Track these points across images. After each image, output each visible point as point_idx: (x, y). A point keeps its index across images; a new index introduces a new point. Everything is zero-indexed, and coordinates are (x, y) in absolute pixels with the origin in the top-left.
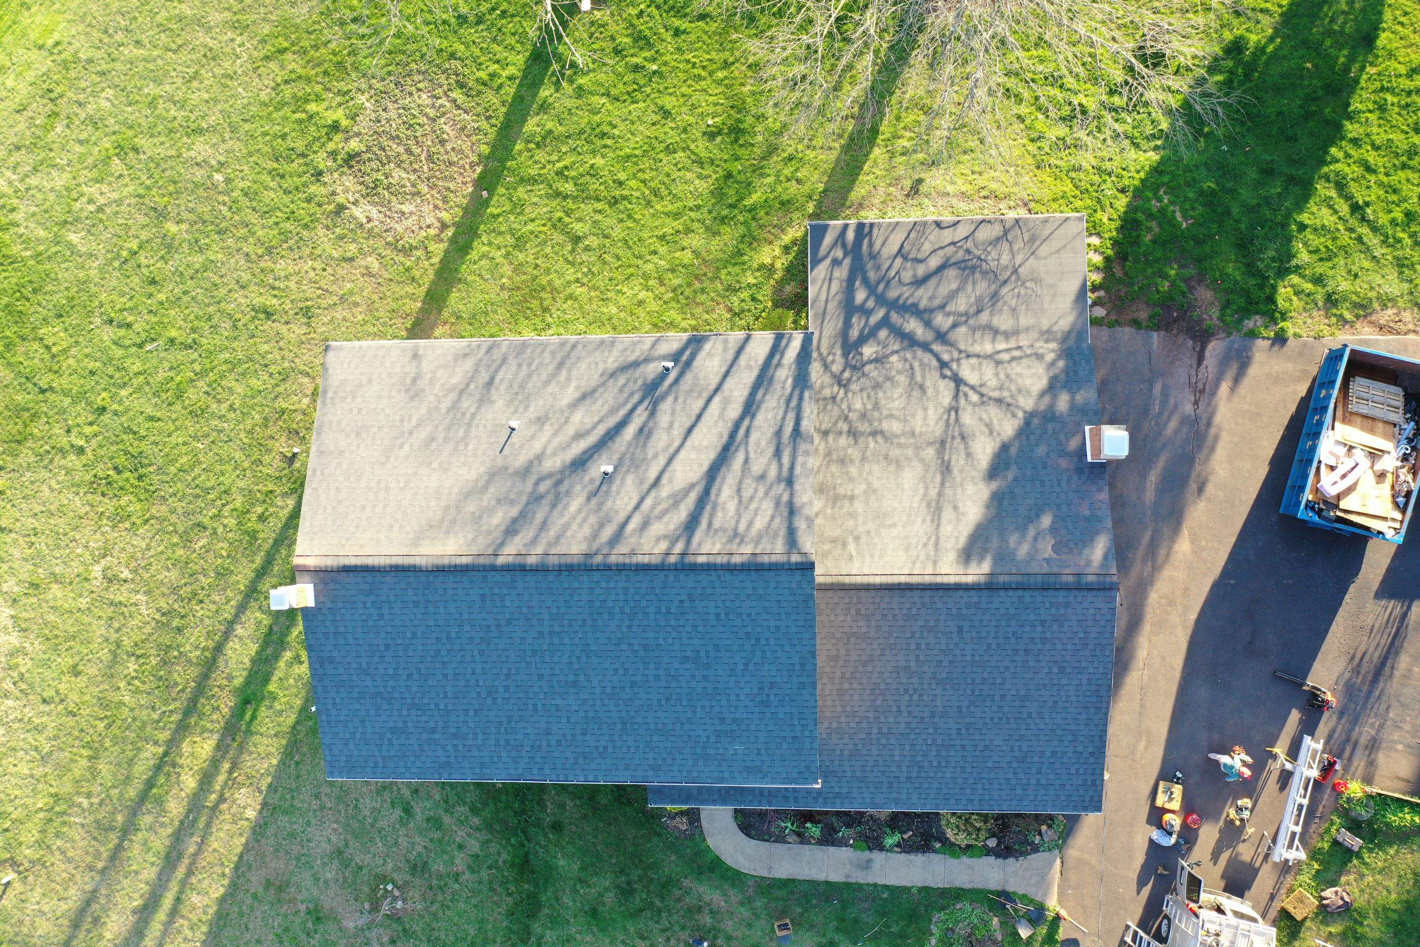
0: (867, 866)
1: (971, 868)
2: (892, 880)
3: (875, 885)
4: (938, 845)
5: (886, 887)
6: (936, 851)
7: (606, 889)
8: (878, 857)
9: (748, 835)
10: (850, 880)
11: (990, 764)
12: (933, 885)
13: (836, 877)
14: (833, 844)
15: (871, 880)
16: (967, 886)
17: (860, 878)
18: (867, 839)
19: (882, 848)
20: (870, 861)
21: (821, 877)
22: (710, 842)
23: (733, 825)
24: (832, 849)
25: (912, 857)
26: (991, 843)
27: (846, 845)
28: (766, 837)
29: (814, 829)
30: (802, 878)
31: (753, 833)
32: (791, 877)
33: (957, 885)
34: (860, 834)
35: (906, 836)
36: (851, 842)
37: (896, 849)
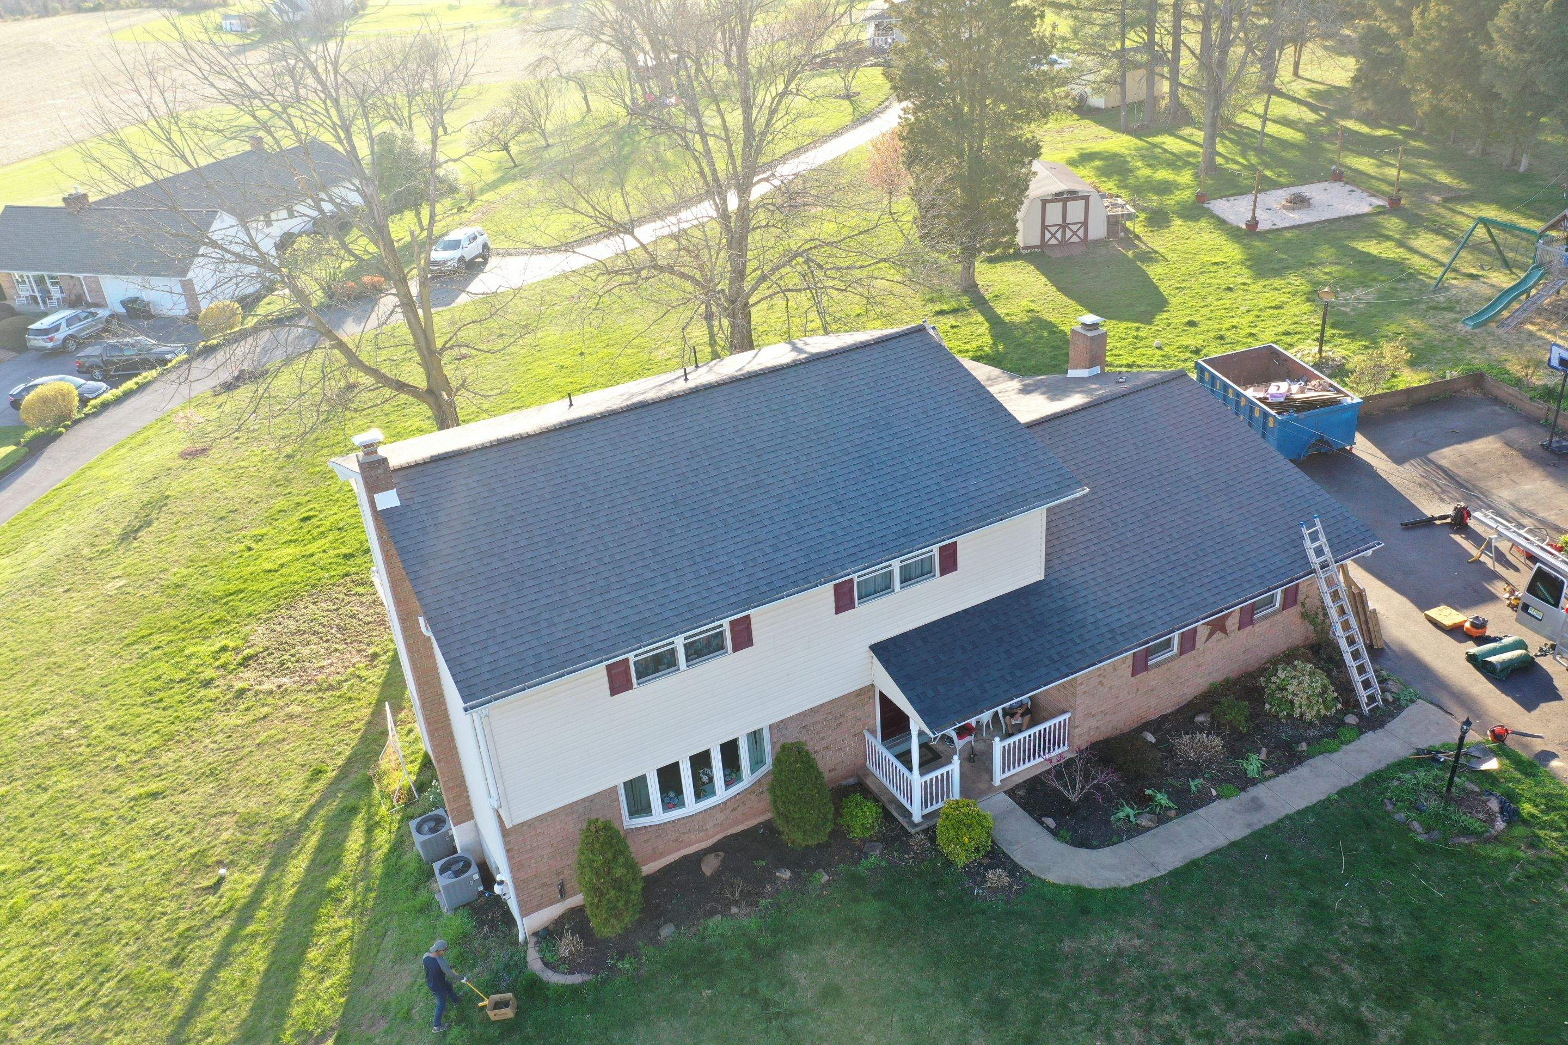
0: (1257, 804)
1: (1362, 750)
2: (1298, 804)
3: (1288, 818)
4: (1304, 746)
5: (1302, 813)
6: (1308, 758)
8: (1260, 792)
9: (1094, 847)
10: (1256, 828)
12: (1346, 785)
13: (1237, 832)
14: (1197, 807)
15: (1274, 814)
17: (1264, 819)
18: (1228, 782)
19: (1254, 782)
20: (1255, 799)
21: (1221, 842)
22: (1051, 878)
23: (1061, 847)
24: (1201, 811)
25: (1293, 773)
26: (1351, 719)
27: (1212, 799)
28: (1115, 839)
29: (1159, 796)
30: (1201, 854)
31: (1095, 843)
32: (1188, 860)
33: (1369, 771)
34: (1215, 781)
35: (1263, 756)
36: (1214, 793)
37: (1267, 773)
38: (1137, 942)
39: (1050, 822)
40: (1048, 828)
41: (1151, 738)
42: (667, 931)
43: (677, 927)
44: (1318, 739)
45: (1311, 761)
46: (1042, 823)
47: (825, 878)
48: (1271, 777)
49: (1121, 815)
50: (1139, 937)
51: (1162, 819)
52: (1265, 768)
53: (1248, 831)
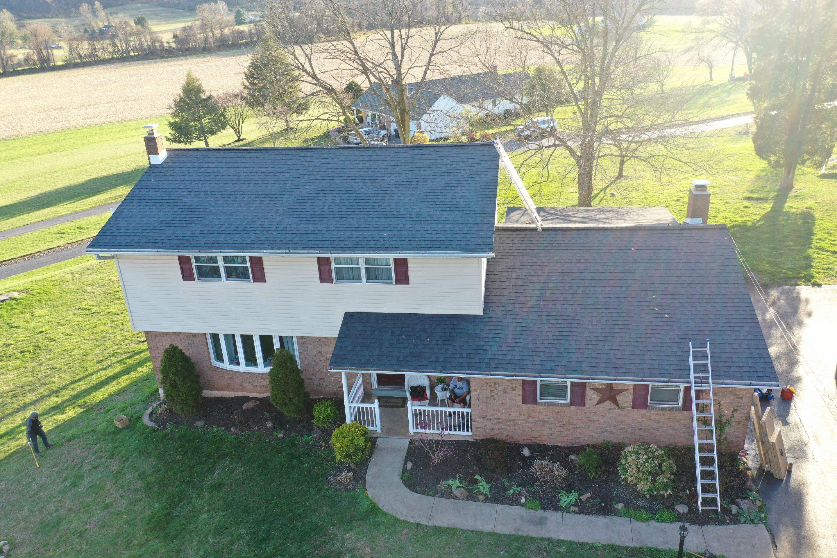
0: (541, 522)
1: (663, 531)
2: (569, 536)
3: (550, 540)
4: (621, 506)
5: (561, 542)
6: (616, 515)
7: (240, 537)
8: (553, 516)
9: (413, 490)
10: (520, 533)
11: (654, 340)
12: (618, 543)
14: (502, 502)
15: (544, 533)
16: (661, 547)
17: (533, 532)
18: (541, 500)
19: (557, 508)
20: (544, 518)
21: (488, 528)
22: (370, 492)
23: (398, 480)
24: (500, 507)
25: (592, 518)
26: (682, 509)
27: (518, 503)
28: (431, 493)
29: (483, 483)
30: (465, 528)
31: (418, 489)
32: (452, 526)
33: (650, 545)
34: (533, 495)
35: (584, 498)
36: (523, 500)
37: (573, 508)
38: (368, 550)
39: (410, 465)
40: (404, 468)
41: (526, 452)
42: (199, 423)
43: (205, 424)
44: (637, 508)
45: (615, 518)
46: (405, 463)
47: (281, 435)
48: (574, 512)
49: (450, 482)
50: (372, 549)
51: (470, 497)
52: (576, 504)
53: (513, 533)
